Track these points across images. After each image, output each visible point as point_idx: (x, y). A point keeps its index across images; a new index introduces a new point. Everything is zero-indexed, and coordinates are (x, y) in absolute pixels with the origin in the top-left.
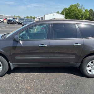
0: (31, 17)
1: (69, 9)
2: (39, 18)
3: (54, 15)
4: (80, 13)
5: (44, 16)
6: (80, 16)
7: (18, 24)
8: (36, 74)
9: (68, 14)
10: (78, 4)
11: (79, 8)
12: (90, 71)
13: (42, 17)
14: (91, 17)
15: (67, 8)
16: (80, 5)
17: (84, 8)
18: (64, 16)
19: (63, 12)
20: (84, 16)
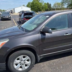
1: (33, 3)
2: (9, 10)
3: (22, 8)
6: (41, 8)
11: (40, 2)
20: (44, 8)
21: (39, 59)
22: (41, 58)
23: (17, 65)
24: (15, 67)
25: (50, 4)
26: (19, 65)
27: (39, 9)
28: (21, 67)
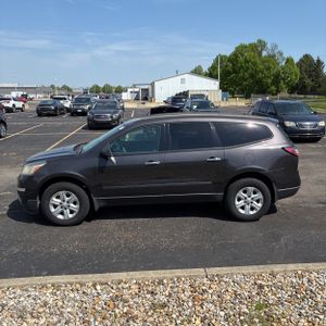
0: (107, 89)
2: (137, 90)
3: (183, 81)
4: (269, 69)
5: (153, 85)
6: (270, 81)
7: (72, 115)
8: (141, 220)
9: (229, 73)
10: (260, 41)
11: (264, 53)
12: (243, 208)
13: (146, 87)
14: (308, 81)
15: (228, 55)
16: (269, 46)
17: (281, 54)
18: (218, 83)
19: (213, 68)
20: (284, 79)
21: (97, 207)
22: (102, 204)
23: (55, 206)
24: (53, 210)
25: (318, 61)
26: (59, 209)
27: (259, 82)
28: (62, 213)
